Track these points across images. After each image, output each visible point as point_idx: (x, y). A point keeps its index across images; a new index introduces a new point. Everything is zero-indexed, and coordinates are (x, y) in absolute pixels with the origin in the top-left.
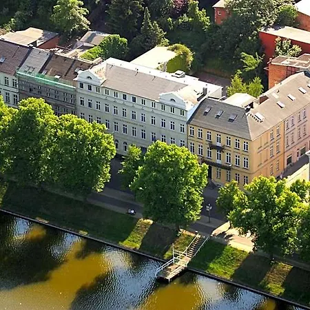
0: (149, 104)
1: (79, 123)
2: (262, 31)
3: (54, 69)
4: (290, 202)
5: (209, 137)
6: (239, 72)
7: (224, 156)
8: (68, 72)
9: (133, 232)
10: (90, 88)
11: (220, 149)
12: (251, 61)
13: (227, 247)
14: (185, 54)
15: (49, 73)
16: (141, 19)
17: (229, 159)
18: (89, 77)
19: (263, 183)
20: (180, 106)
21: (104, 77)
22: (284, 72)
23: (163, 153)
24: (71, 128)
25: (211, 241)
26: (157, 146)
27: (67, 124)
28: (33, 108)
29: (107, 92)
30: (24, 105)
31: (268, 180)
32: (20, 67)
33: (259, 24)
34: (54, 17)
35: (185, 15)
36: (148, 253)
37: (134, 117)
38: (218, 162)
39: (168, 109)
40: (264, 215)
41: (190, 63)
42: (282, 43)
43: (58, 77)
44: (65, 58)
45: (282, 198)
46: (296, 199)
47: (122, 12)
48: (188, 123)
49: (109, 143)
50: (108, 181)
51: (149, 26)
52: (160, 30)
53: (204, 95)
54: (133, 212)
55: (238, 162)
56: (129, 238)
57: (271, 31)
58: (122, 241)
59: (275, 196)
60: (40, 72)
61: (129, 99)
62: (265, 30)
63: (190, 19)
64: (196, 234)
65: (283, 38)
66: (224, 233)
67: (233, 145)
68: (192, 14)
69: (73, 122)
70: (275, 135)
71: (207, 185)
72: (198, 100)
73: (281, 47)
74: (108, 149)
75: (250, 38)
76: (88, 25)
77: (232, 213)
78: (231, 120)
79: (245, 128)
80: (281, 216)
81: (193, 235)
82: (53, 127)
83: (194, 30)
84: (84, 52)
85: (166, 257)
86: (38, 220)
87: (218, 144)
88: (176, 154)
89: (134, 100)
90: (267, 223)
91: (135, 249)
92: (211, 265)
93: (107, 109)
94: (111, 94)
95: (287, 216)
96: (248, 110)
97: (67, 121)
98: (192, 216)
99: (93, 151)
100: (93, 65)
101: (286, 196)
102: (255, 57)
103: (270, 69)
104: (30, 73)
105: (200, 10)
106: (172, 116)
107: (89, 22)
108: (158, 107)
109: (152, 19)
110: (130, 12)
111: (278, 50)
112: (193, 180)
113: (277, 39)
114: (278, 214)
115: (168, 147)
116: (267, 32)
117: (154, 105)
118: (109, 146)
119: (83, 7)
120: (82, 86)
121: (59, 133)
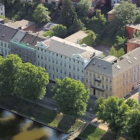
0: (68, 59)
1: (32, 67)
2: (128, 26)
3: (27, 41)
4: (125, 109)
5: (94, 76)
6: (115, 45)
7: (101, 85)
8: (33, 42)
9: (55, 119)
10: (42, 50)
11: (99, 82)
12: (121, 40)
13: (97, 129)
14: (92, 35)
15: (24, 42)
16: (73, 18)
17: (103, 87)
18: (41, 45)
19: (112, 100)
20: (81, 61)
21: (49, 45)
22: (134, 46)
23: (68, 83)
24: (28, 69)
25: (90, 125)
26: (66, 80)
27: (26, 67)
28: (11, 59)
29: (49, 52)
30: (8, 57)
31: (115, 98)
32: (12, 39)
33: (127, 23)
34: (34, 15)
35: (95, 16)
36: (61, 129)
37: (61, 64)
38: (98, 87)
39: (76, 62)
40: (112, 115)
41: (94, 39)
42: (136, 32)
43: (28, 44)
44: (33, 36)
45: (121, 107)
46: (128, 108)
47: (65, 14)
48: (85, 69)
49: (45, 77)
50: (45, 94)
51: (77, 21)
52: (82, 23)
53: (93, 56)
54: (56, 109)
55: (107, 88)
56: (53, 122)
57: (132, 26)
58: (50, 123)
59: (118, 106)
60: (20, 42)
61: (59, 56)
62: (129, 25)
63: (97, 19)
64: (84, 121)
65: (137, 30)
66: (97, 122)
67: (105, 80)
68: (98, 16)
69: (29, 66)
70: (125, 76)
71: (89, 99)
72: (91, 58)
73: (136, 34)
74: (45, 80)
75: (122, 29)
76: (50, 19)
77: (98, 113)
78: (105, 68)
79: (111, 72)
80: (120, 115)
81: (82, 122)
82: (20, 68)
83: (98, 24)
84: (45, 33)
85: (69, 131)
86: (13, 111)
87: (99, 79)
88: (74, 84)
89: (61, 57)
90: (113, 118)
91: (55, 127)
92: (89, 137)
93: (49, 60)
94: (51, 53)
95: (123, 115)
96: (113, 64)
97: (27, 65)
98: (81, 113)
99: (38, 80)
100: (45, 39)
101: (123, 106)
102: (123, 38)
103: (128, 44)
104: (16, 42)
105: (101, 14)
106: (78, 65)
107: (50, 18)
108: (72, 60)
109: (78, 18)
110: (69, 14)
111: (134, 35)
112: (81, 96)
113: (134, 30)
114: (119, 114)
115: (71, 80)
116: (130, 27)
117: (70, 59)
118: (45, 78)
119: (48, 11)
120: (38, 49)
121: (23, 71)
